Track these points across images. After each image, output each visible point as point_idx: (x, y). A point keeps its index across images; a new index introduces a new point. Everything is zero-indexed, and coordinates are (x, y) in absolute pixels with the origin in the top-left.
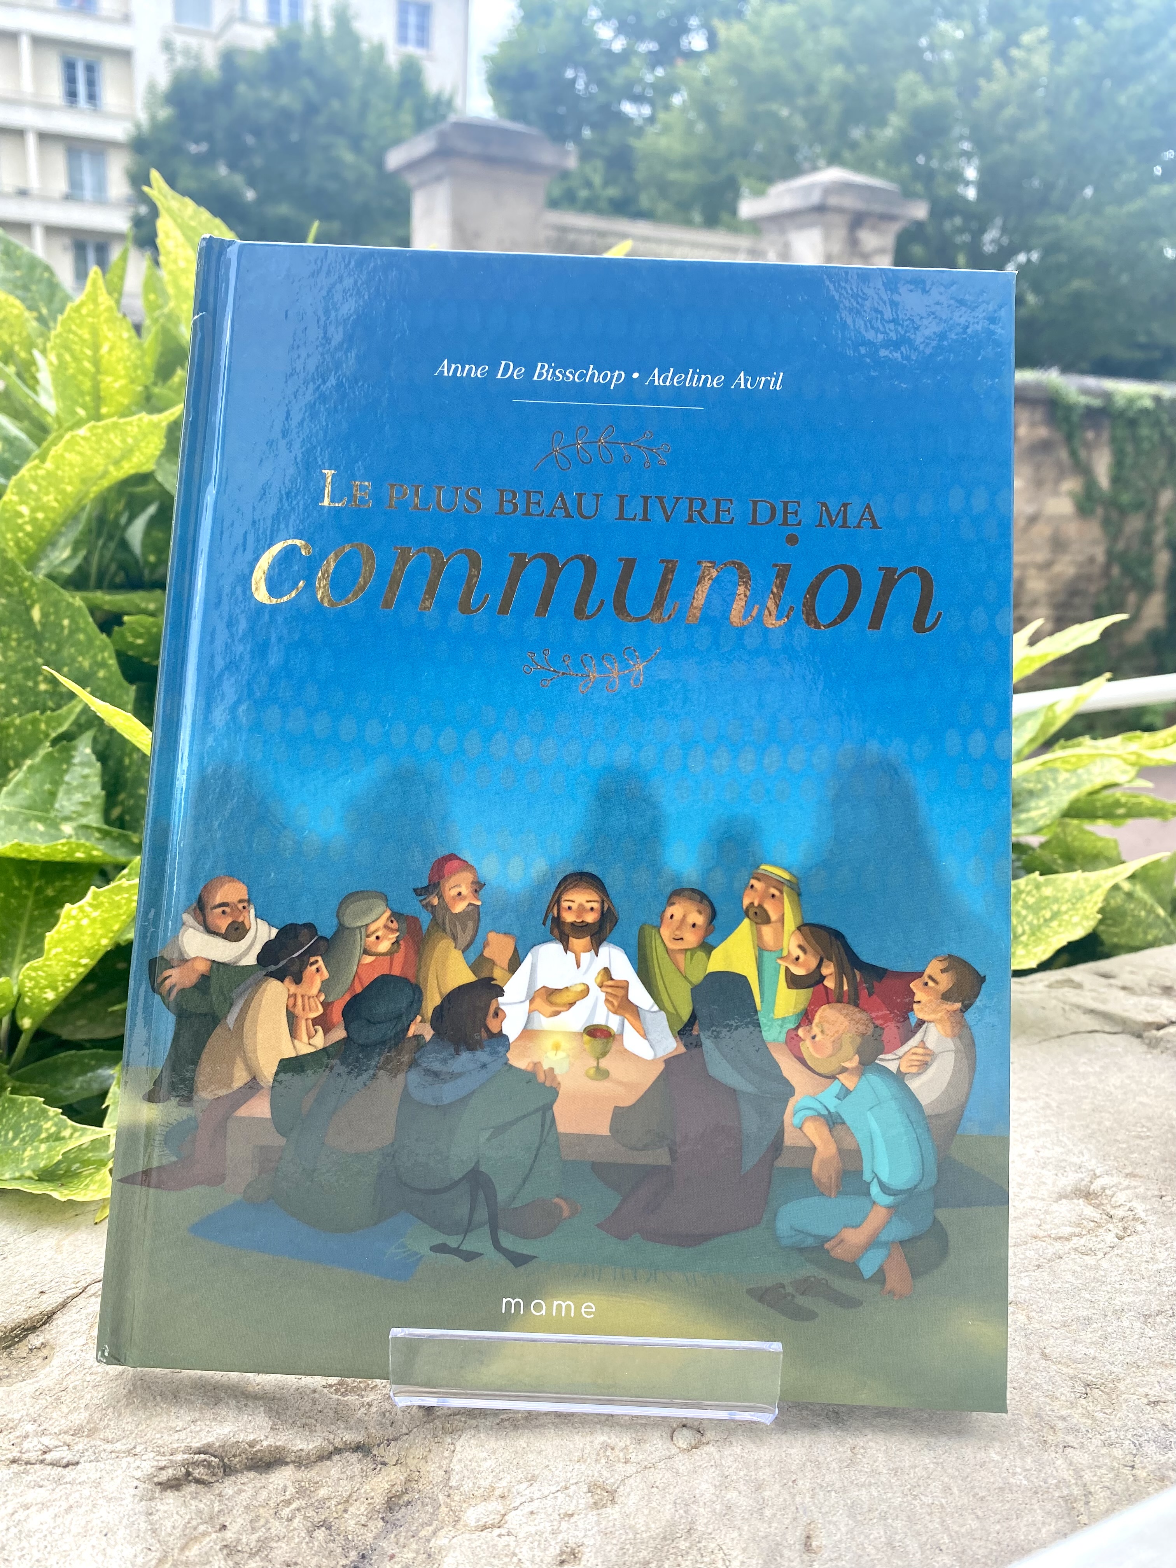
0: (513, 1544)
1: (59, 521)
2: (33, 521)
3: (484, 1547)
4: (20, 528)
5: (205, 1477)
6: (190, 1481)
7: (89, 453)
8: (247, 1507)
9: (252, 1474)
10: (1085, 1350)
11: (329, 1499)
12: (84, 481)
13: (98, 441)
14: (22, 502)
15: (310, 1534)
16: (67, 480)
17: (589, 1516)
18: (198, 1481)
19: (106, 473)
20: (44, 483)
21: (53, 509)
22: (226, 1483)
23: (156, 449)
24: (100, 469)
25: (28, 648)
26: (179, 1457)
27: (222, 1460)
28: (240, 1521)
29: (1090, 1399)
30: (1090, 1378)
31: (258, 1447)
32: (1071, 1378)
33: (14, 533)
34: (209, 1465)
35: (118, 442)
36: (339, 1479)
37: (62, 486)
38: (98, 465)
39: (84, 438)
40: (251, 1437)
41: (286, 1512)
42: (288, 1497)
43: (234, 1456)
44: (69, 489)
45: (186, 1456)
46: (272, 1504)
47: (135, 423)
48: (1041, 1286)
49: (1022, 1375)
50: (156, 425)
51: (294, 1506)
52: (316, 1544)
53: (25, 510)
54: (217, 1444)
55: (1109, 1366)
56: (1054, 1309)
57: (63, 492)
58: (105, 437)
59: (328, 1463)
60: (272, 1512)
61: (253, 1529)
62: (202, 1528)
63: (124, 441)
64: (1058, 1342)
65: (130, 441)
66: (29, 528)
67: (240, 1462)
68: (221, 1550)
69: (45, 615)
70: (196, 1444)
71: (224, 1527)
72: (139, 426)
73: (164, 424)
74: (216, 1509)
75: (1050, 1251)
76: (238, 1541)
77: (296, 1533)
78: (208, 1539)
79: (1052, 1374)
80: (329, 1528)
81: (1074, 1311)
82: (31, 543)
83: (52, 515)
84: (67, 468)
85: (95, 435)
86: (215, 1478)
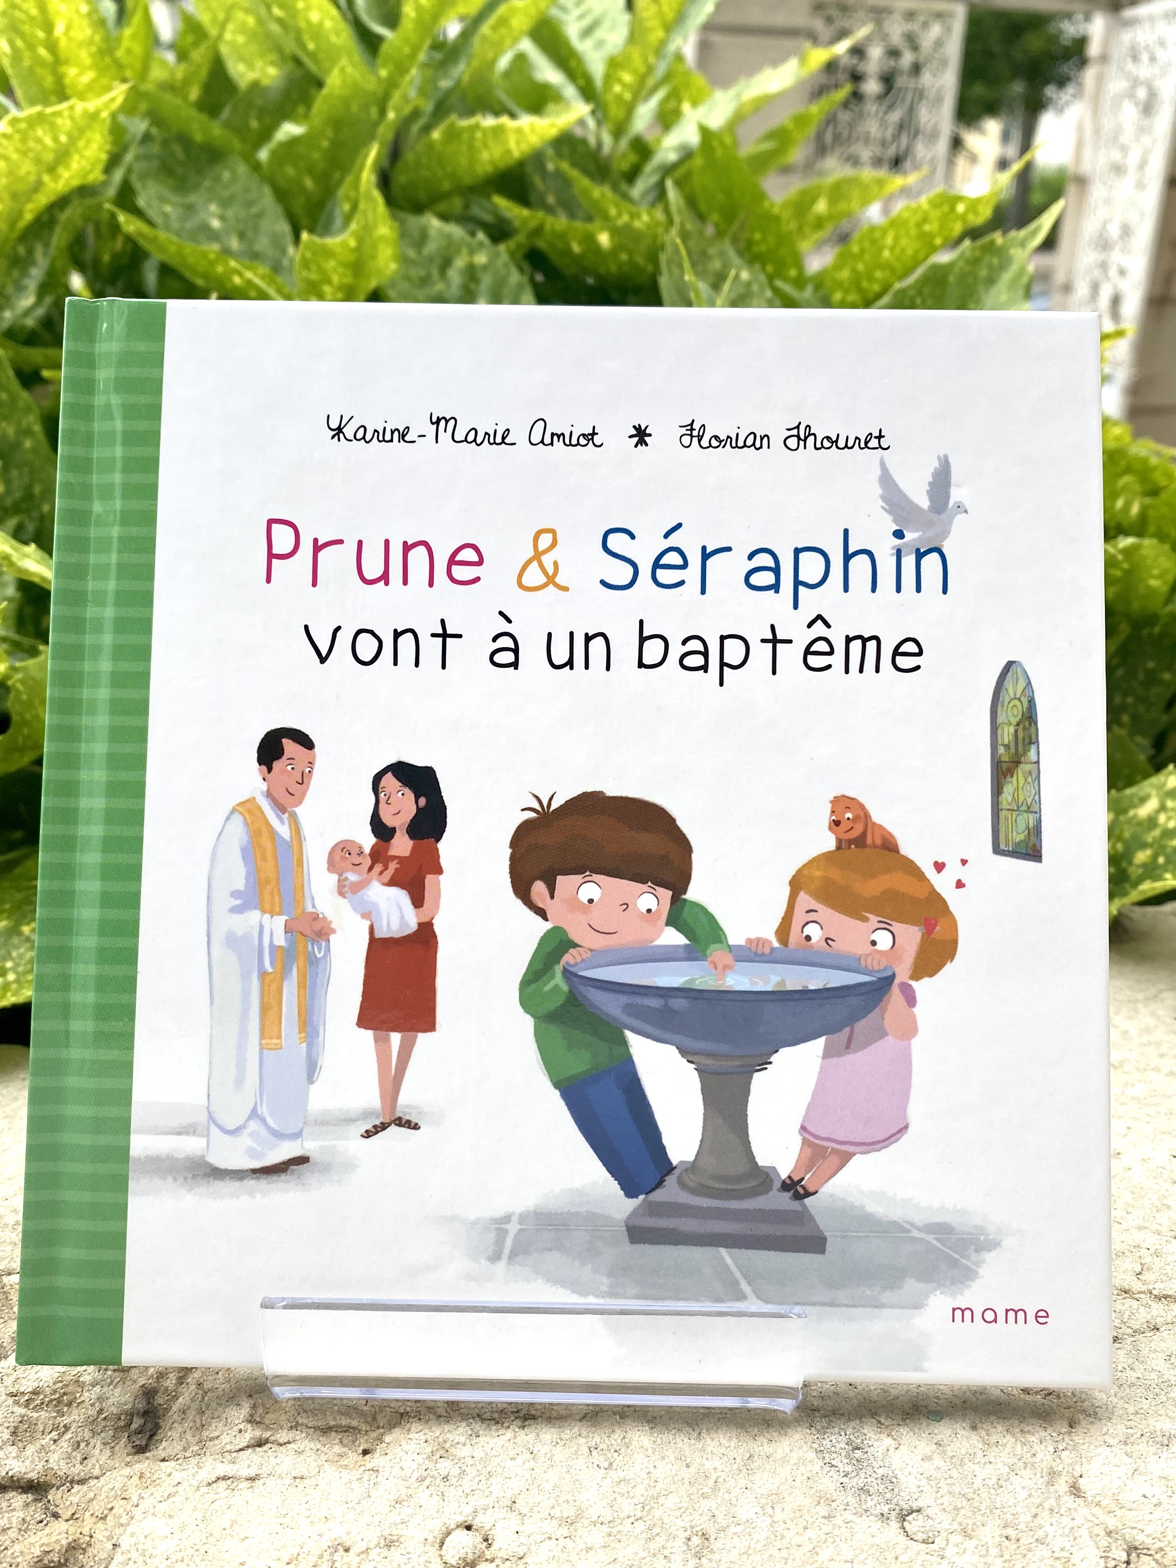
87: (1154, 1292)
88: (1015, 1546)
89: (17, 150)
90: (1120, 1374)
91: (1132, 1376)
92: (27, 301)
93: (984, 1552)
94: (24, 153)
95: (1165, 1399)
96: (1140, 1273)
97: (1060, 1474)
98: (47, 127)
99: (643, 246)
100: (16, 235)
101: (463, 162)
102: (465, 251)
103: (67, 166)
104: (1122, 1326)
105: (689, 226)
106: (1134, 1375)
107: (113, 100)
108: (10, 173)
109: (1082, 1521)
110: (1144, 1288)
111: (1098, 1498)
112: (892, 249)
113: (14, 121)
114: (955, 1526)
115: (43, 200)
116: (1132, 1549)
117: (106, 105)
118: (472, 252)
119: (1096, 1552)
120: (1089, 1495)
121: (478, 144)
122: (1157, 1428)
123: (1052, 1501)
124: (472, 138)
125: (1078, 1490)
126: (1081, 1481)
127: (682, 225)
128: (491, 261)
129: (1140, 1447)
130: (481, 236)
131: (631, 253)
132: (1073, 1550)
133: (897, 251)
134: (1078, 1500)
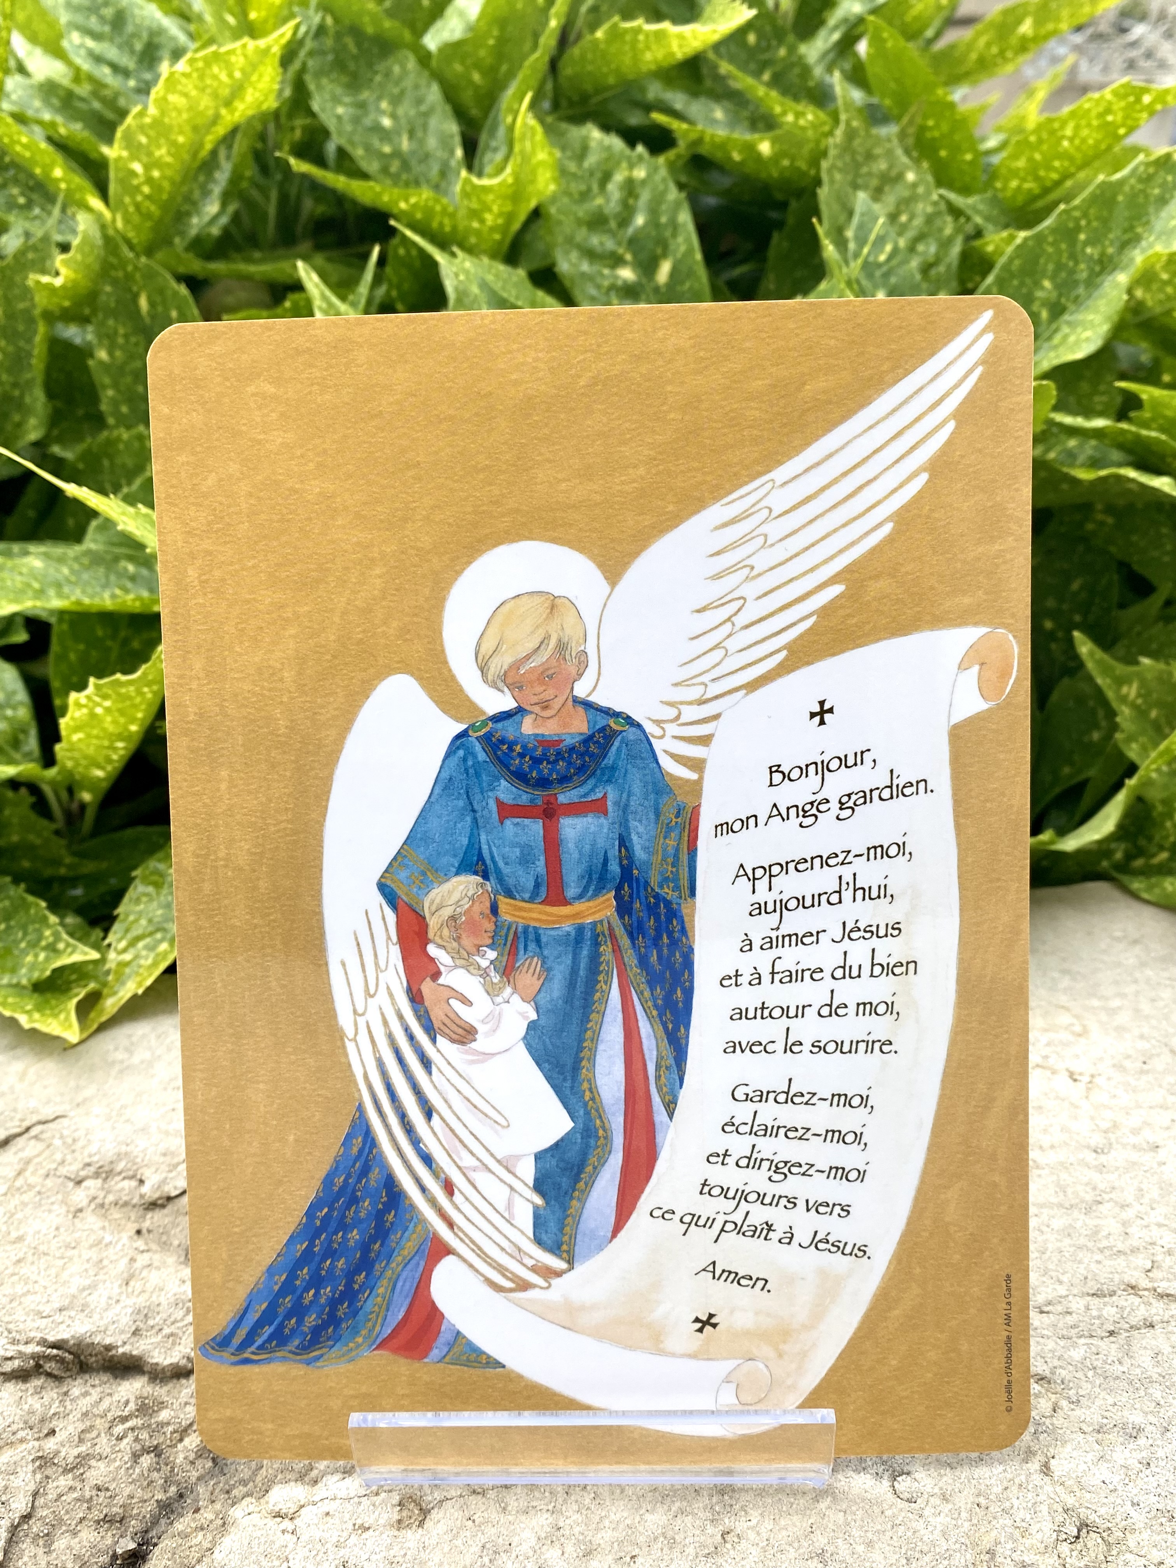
0: (291, 1546)
1: (178, 178)
2: (149, 180)
3: (263, 1540)
4: (137, 189)
5: (56, 1372)
6: (41, 1374)
7: (194, 93)
8: (85, 1414)
9: (105, 1377)
10: (1107, 1476)
11: (168, 1424)
12: (195, 129)
13: (202, 77)
14: (134, 157)
15: (136, 1457)
16: (176, 129)
17: (384, 1536)
18: (49, 1375)
19: (216, 119)
20: (152, 133)
21: (168, 165)
22: (76, 1383)
23: (273, 80)
24: (211, 112)
25: (136, 344)
26: (33, 1348)
27: (79, 1357)
28: (71, 1429)
29: (1079, 1546)
30: (1093, 1517)
31: (114, 1352)
32: (1066, 1511)
33: (133, 197)
34: (62, 1361)
35: (224, 77)
36: (186, 1404)
37: (173, 137)
38: (207, 108)
39: (185, 75)
40: (107, 1341)
41: (119, 1429)
42: (126, 1413)
43: (91, 1355)
44: (181, 139)
45: (38, 1349)
46: (110, 1416)
47: (239, 52)
48: (1098, 1364)
49: (1000, 1489)
50: (266, 51)
51: (129, 1424)
52: (137, 1470)
53: (137, 167)
54: (72, 1342)
55: (1128, 1507)
56: (1098, 1402)
57: (174, 143)
58: (208, 72)
59: (183, 1381)
60: (107, 1425)
61: (81, 1440)
62: (21, 1434)
63: (230, 75)
64: (1075, 1454)
65: (238, 75)
66: (146, 189)
67: (97, 1362)
68: (33, 1460)
69: (152, 304)
70: (51, 1338)
71: (53, 1432)
72: (245, 56)
73: (276, 50)
74: (52, 1411)
75: (1142, 1312)
76: (57, 1453)
77: (120, 1455)
78: (24, 1446)
79: (1042, 1497)
80: (158, 1455)
81: (1126, 1413)
82: (153, 208)
83: (169, 173)
84: (174, 114)
85: (197, 70)
86: (68, 1373)
87: (1159, 1290)
88: (983, 1513)
89: (196, 87)
90: (1108, 1367)
91: (1118, 1369)
92: (212, 208)
93: (956, 1516)
94: (203, 90)
95: (1143, 1394)
96: (1149, 1271)
97: (1034, 1454)
98: (222, 65)
99: (806, 150)
100: (197, 164)
101: (627, 60)
102: (624, 165)
103: (242, 99)
104: (1122, 1321)
105: (855, 124)
106: (1122, 1369)
107: (282, 35)
108: (190, 109)
109: (1045, 1498)
110: (1150, 1285)
111: (1063, 1479)
112: (1071, 140)
113: (192, 61)
114: (936, 1490)
115: (221, 130)
116: (1084, 1526)
117: (276, 41)
118: (631, 166)
119: (1051, 1525)
120: (1056, 1475)
121: (641, 46)
122: (1130, 1421)
123: (1023, 1478)
124: (635, 41)
125: (1048, 1468)
126: (1052, 1461)
127: (848, 123)
128: (649, 176)
129: (1111, 1436)
130: (640, 149)
131: (793, 159)
132: (1032, 1522)
133: (1077, 142)
134: (1047, 1479)
